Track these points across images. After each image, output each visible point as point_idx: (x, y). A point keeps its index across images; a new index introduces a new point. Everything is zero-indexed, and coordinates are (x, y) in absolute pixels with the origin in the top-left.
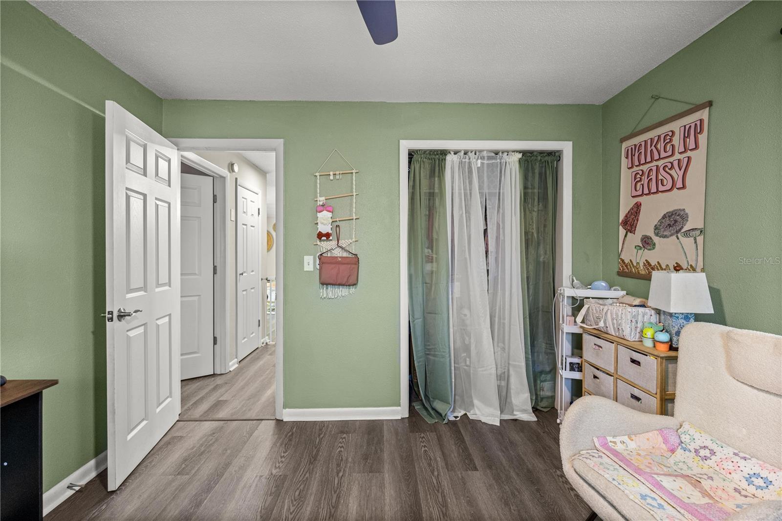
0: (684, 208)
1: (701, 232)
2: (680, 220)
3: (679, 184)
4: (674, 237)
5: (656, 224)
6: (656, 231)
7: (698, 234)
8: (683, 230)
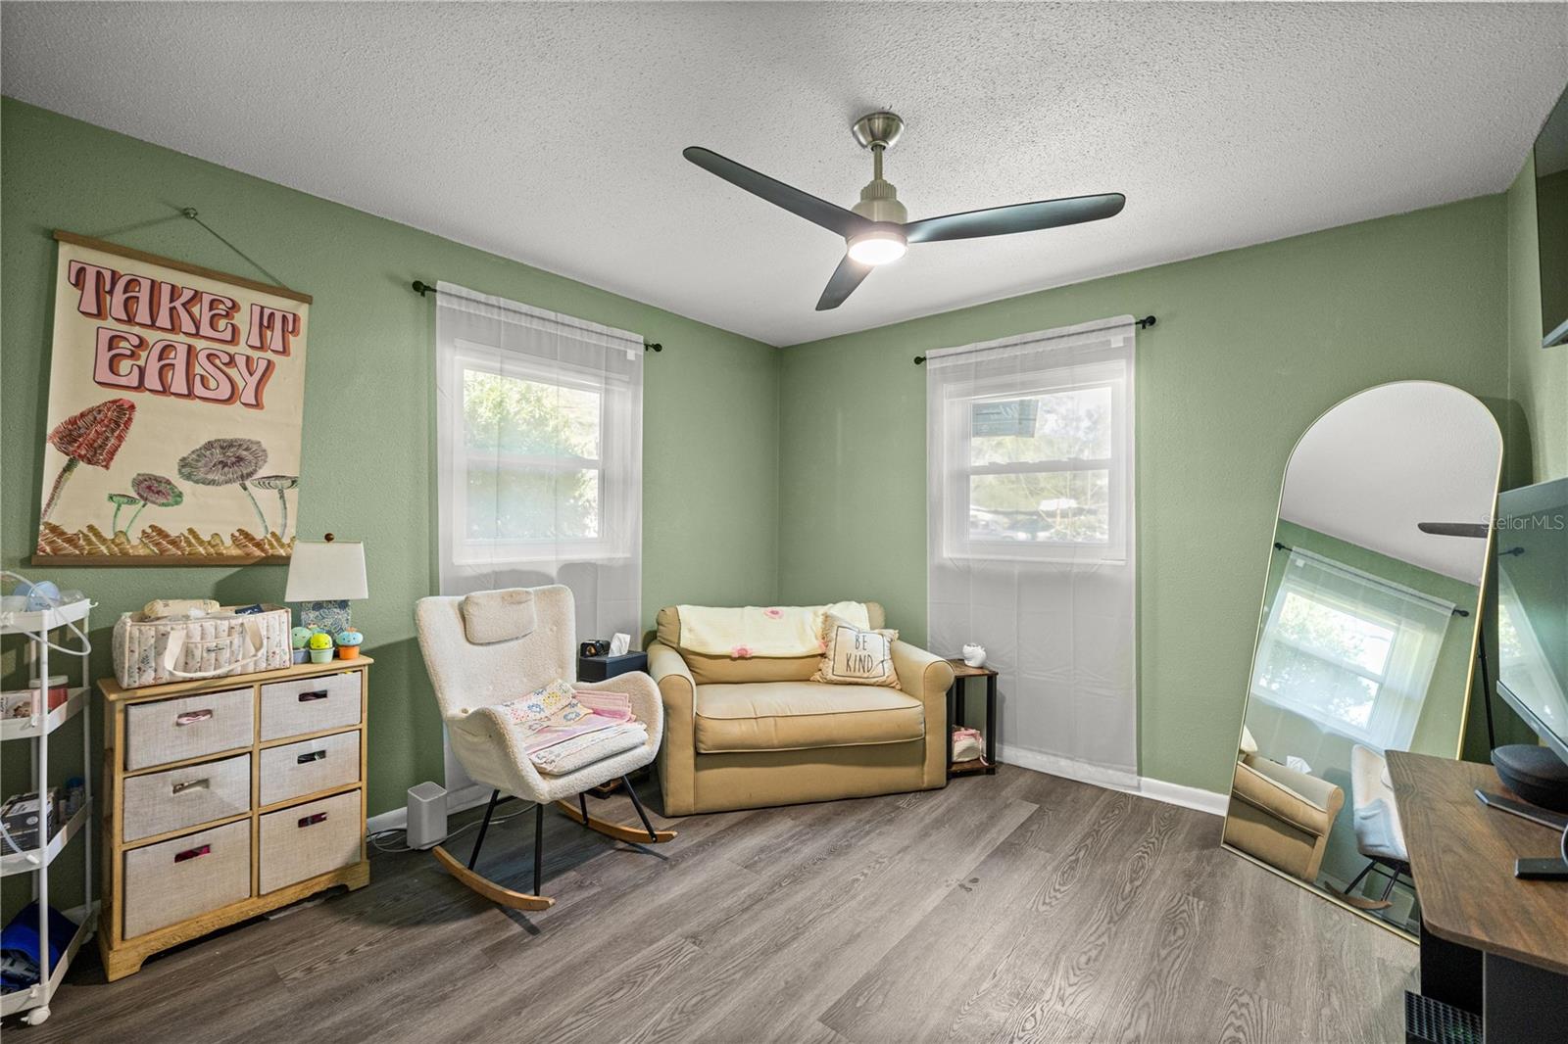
0: (259, 440)
1: (293, 482)
2: (250, 457)
3: (249, 396)
4: (237, 486)
5: (185, 456)
6: (183, 470)
7: (286, 485)
8: (255, 477)
